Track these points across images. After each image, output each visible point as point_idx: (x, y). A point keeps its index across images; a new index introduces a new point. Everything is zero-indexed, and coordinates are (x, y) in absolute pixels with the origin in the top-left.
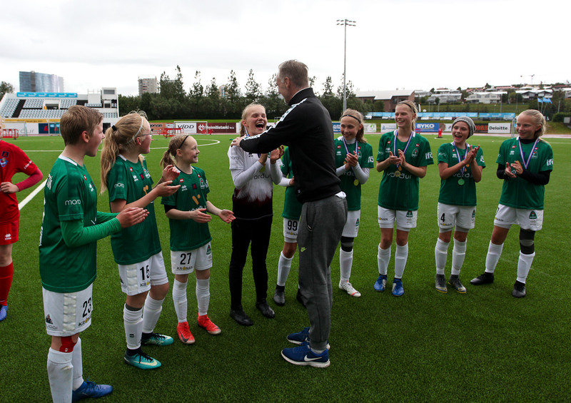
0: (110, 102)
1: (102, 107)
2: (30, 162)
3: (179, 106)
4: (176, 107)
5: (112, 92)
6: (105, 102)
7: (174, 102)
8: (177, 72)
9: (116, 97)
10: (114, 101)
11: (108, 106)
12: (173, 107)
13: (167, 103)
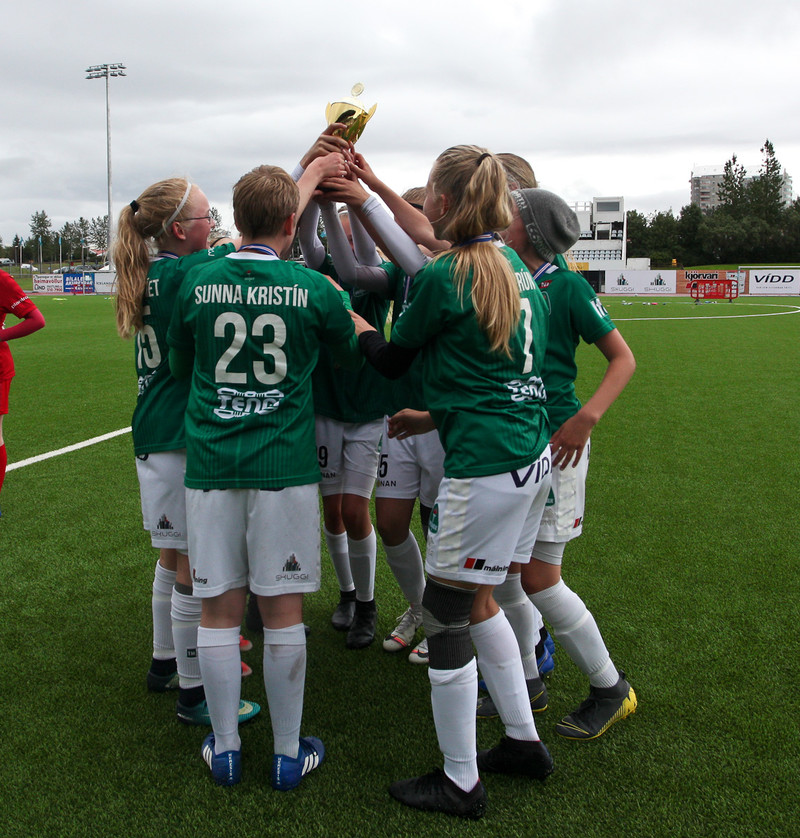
0: (609, 227)
1: (593, 238)
2: (23, 299)
3: (767, 233)
4: (757, 236)
5: (614, 206)
6: (600, 228)
7: (754, 224)
8: (765, 156)
9: (620, 217)
10: (617, 226)
11: (603, 235)
12: (751, 235)
13: (738, 228)
